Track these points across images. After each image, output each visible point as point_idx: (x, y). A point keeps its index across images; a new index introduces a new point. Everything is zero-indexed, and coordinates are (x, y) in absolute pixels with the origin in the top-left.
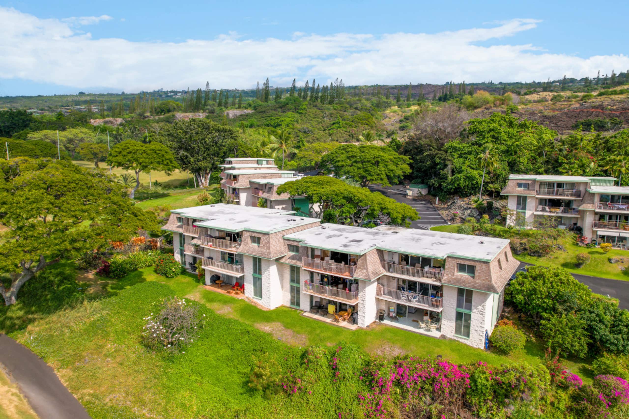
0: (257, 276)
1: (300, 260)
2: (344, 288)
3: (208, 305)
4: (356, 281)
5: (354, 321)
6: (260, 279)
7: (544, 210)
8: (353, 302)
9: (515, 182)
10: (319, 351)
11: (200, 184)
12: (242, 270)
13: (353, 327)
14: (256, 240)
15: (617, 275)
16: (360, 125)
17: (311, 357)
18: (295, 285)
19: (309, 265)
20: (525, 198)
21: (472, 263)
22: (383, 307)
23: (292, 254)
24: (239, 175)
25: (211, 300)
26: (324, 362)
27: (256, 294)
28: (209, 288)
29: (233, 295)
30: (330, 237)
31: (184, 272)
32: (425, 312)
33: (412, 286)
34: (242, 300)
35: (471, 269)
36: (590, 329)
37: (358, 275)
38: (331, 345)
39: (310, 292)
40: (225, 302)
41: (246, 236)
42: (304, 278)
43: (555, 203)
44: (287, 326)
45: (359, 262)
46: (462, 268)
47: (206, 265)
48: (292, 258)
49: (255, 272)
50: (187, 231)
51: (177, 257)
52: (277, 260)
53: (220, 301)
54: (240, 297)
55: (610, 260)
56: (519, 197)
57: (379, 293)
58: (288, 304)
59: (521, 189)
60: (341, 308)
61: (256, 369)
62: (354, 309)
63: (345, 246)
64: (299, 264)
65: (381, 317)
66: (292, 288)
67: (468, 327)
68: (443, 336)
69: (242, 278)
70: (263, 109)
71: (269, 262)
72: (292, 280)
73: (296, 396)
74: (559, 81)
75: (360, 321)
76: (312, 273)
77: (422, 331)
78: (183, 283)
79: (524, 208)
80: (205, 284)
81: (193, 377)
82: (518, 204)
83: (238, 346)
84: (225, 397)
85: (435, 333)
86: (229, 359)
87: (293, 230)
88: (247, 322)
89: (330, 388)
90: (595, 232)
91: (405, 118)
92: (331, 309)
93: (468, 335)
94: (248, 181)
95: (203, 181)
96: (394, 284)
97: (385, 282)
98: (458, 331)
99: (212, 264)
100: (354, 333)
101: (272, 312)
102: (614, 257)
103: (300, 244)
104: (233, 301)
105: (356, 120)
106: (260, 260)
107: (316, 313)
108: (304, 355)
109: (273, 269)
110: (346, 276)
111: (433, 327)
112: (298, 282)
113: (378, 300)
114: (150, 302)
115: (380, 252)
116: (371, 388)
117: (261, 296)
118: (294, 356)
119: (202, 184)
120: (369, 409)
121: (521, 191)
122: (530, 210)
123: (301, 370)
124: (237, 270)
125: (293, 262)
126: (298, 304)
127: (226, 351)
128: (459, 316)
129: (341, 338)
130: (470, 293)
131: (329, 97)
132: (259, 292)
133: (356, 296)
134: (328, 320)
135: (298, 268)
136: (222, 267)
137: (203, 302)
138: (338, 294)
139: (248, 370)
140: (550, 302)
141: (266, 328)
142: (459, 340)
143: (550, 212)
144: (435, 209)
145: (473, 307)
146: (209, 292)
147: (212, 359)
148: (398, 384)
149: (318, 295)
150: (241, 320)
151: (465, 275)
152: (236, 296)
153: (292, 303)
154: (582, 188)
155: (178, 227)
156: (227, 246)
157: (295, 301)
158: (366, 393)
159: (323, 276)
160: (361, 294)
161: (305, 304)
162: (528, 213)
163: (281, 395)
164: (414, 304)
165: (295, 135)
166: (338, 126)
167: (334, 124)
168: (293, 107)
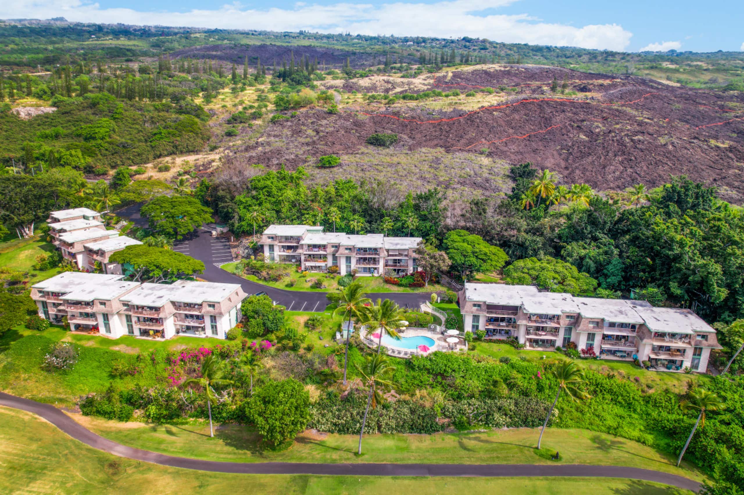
0: (106, 322)
1: (130, 311)
2: (157, 322)
3: (78, 343)
4: (161, 318)
5: (163, 337)
6: (109, 324)
7: (284, 251)
8: (160, 328)
10: (145, 354)
11: (24, 234)
12: (96, 320)
13: (163, 340)
14: (103, 303)
15: (307, 289)
16: (184, 132)
17: (141, 357)
18: (130, 323)
19: (136, 313)
20: (273, 245)
21: (213, 303)
22: (178, 327)
23: (126, 308)
25: (80, 340)
26: (148, 358)
27: (107, 331)
28: (74, 333)
29: (92, 334)
30: (145, 296)
31: (51, 325)
32: (197, 328)
33: (191, 316)
34: (99, 336)
35: (213, 306)
36: (264, 324)
37: (161, 315)
38: (151, 350)
39: (139, 326)
40: (89, 339)
41: (96, 302)
42: (134, 319)
43: (289, 248)
44: (127, 345)
45: (161, 309)
46: (210, 306)
47: (71, 319)
48: (126, 310)
49: (105, 320)
50: (49, 299)
51: (42, 315)
52: (118, 313)
53: (85, 339)
54: (97, 334)
55: (306, 281)
56: (270, 245)
57: (175, 321)
58: (127, 334)
60: (157, 331)
61: (115, 367)
62: (163, 331)
63: (154, 302)
64: (130, 313)
65: (178, 332)
66: (128, 325)
67: (216, 330)
68: (207, 337)
69: (97, 324)
70: (68, 109)
71: (112, 315)
72: (128, 321)
73: (137, 375)
75: (166, 336)
76: (138, 318)
77: (197, 336)
78: (54, 332)
79: (273, 251)
80: (70, 330)
81: (82, 378)
82: (270, 248)
83: (102, 360)
84: (101, 382)
85: (203, 336)
86: (98, 367)
87: (124, 294)
88: (105, 347)
89: (152, 369)
90: (306, 264)
91: (233, 118)
93: (217, 334)
94: (82, 245)
95: (27, 232)
96: (183, 316)
97: (177, 315)
98: (213, 333)
99: (75, 319)
100: (163, 342)
101: (118, 340)
102: (308, 279)
103: (129, 303)
104: (93, 338)
105: (179, 127)
106: (107, 315)
107: (144, 336)
108: (138, 357)
109: (116, 317)
110: (155, 316)
111: (202, 333)
112: (131, 321)
113: (175, 325)
114: (37, 348)
115: (173, 303)
116: (170, 364)
117: (110, 332)
118: (133, 358)
119: (27, 234)
121: (270, 241)
122: (277, 252)
123: (138, 364)
124: (93, 320)
125: (127, 313)
126: (133, 333)
127: (96, 364)
128: (212, 327)
129: (156, 346)
130: (215, 317)
132: (108, 330)
133: (162, 325)
134: (150, 338)
135: (130, 316)
136: (82, 320)
137: (74, 342)
138: (152, 326)
139: (110, 369)
140: (253, 314)
141: (116, 348)
142: (214, 337)
143: (287, 252)
144: (230, 247)
145: (217, 322)
146: (76, 335)
147: (89, 369)
148: (182, 360)
149: (143, 327)
150: (102, 347)
151: (211, 309)
152: (94, 335)
153: (129, 332)
155: (41, 297)
156: (84, 308)
157: (131, 331)
158: (168, 367)
159: (144, 318)
160: (164, 324)
161: (137, 332)
162: (276, 254)
163: (129, 376)
164: (194, 324)
165: (114, 152)
166: (160, 136)
167: (155, 134)
168: (106, 109)
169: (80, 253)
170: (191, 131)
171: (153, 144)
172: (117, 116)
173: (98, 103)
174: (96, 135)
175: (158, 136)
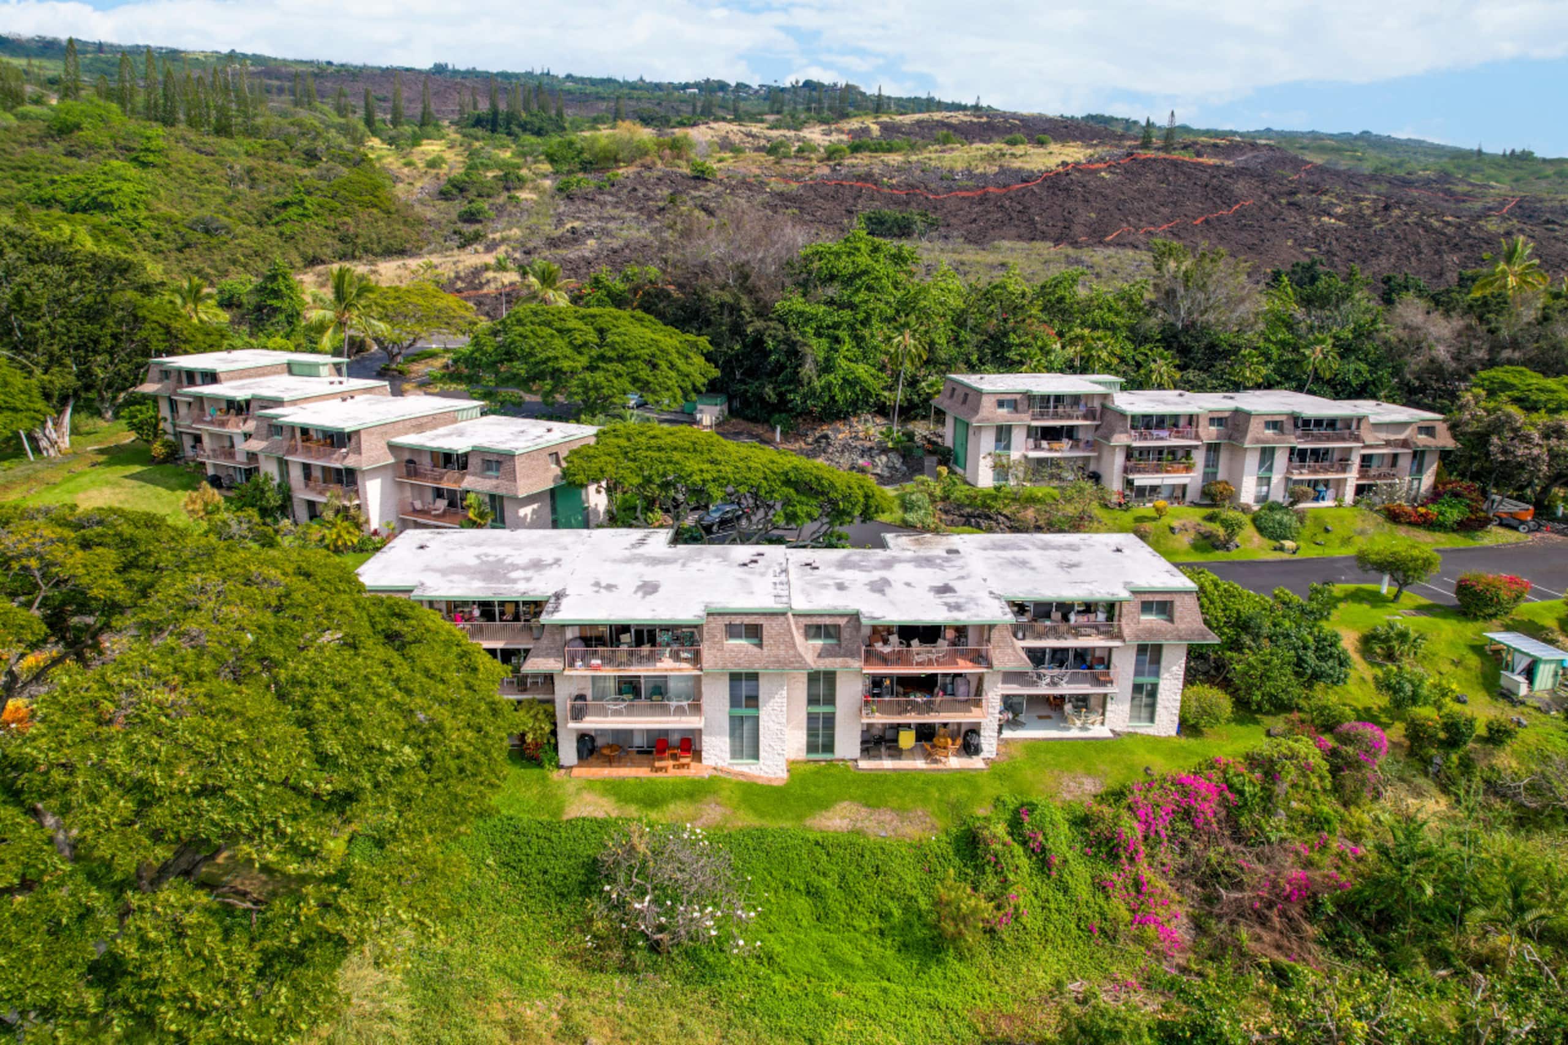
0: (744, 712)
1: (843, 655)
6: (752, 719)
7: (1037, 447)
8: (978, 716)
9: (994, 399)
11: (44, 443)
12: (695, 708)
13: (980, 763)
16: (356, 207)
18: (821, 709)
20: (1009, 428)
21: (1166, 598)
23: (816, 644)
24: (357, 432)
26: (1018, 848)
27: (736, 754)
28: (576, 773)
29: (674, 770)
33: (1059, 657)
34: (698, 777)
35: (1164, 608)
39: (877, 718)
41: (714, 625)
42: (848, 690)
44: (870, 804)
45: (995, 635)
46: (1148, 607)
49: (735, 703)
54: (695, 771)
55: (1172, 529)
56: (999, 427)
58: (801, 754)
59: (1004, 411)
64: (835, 664)
66: (812, 718)
67: (1152, 705)
68: (1111, 733)
72: (813, 701)
74: (696, 85)
75: (985, 748)
77: (1074, 733)
79: (1008, 447)
80: (558, 765)
82: (998, 440)
85: (1099, 731)
88: (786, 824)
90: (1129, 483)
92: (907, 739)
93: (1152, 719)
94: (383, 444)
98: (1134, 715)
102: (1175, 524)
103: (857, 621)
105: (342, 192)
106: (753, 676)
107: (875, 757)
111: (1091, 719)
112: (831, 700)
117: (755, 756)
119: (53, 444)
120: (1128, 899)
121: (1003, 415)
122: (1017, 449)
124: (681, 711)
125: (820, 663)
126: (829, 747)
130: (1158, 649)
131: (213, 112)
132: (747, 749)
134: (919, 764)
135: (831, 674)
141: (835, 821)
142: (1139, 731)
143: (1051, 450)
145: (1162, 670)
149: (880, 721)
151: (1152, 619)
152: (686, 773)
154: (1097, 404)
157: (821, 745)
161: (848, 745)
162: (1015, 455)
164: (1066, 689)
165: (180, 242)
166: (301, 211)
167: (286, 205)
168: (108, 142)
169: (376, 471)
170: (375, 206)
171: (287, 229)
172: (151, 158)
173: (78, 127)
174: (113, 199)
175: (293, 211)
